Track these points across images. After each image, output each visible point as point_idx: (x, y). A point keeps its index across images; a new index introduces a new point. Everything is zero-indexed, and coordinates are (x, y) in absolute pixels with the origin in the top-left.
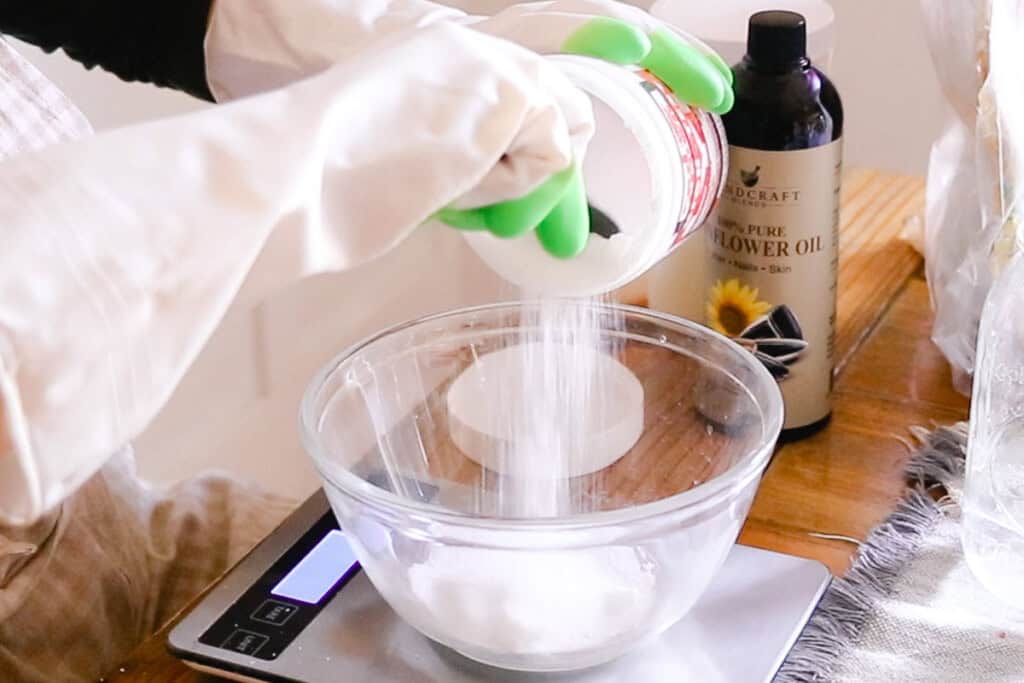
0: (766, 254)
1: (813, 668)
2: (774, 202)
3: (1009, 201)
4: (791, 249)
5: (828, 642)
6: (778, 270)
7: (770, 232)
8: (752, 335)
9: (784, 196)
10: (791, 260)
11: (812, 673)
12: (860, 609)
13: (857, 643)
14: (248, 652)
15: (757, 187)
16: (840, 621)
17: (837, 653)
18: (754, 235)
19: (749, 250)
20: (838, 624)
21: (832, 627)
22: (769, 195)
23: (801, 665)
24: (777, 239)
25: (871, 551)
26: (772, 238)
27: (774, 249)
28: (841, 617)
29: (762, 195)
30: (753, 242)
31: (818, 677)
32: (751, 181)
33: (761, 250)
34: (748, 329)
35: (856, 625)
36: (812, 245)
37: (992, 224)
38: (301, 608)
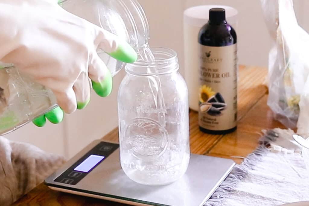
0: (213, 77)
1: (229, 186)
2: (215, 62)
3: (287, 62)
4: (220, 76)
5: (234, 181)
6: (217, 82)
7: (214, 71)
8: (210, 101)
9: (218, 60)
10: (221, 79)
11: (229, 188)
12: (244, 172)
13: (243, 181)
14: (68, 183)
15: (210, 57)
16: (238, 175)
17: (236, 183)
18: (210, 72)
19: (208, 76)
20: (237, 176)
21: (235, 177)
22: (213, 60)
23: (226, 186)
24: (216, 73)
25: (248, 160)
26: (214, 73)
27: (215, 76)
28: (238, 174)
29: (212, 60)
30: (209, 74)
31: (231, 188)
32: (208, 55)
33: (212, 76)
34: (209, 99)
35: (242, 176)
36: (227, 75)
37: (283, 69)
38: (83, 173)
